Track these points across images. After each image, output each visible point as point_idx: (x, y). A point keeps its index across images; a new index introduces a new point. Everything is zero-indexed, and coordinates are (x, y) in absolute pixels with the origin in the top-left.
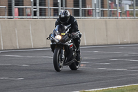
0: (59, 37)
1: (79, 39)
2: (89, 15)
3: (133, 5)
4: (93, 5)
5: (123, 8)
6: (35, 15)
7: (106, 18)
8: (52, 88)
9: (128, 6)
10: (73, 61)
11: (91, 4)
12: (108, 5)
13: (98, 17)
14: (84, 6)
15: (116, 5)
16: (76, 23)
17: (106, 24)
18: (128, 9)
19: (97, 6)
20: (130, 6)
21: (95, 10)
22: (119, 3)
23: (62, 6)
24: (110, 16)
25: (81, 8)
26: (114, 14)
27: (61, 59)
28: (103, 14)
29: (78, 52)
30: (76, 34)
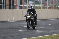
2: (15, 8)
3: (34, 3)
4: (17, 4)
5: (30, 5)
7: (23, 9)
9: (32, 4)
10: (34, 25)
13: (19, 9)
14: (13, 4)
15: (27, 4)
16: (35, 11)
17: (22, 11)
20: (33, 4)
21: (18, 6)
23: (4, 4)
26: (26, 7)
27: (30, 24)
28: (21, 7)
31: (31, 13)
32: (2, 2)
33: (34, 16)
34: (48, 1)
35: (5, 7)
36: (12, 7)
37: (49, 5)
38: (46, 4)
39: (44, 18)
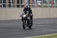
0: (25, 16)
1: (32, 16)
2: (23, 7)
3: (42, 3)
4: (25, 3)
6: (1, 7)
8: (8, 37)
10: (30, 25)
11: (24, 2)
12: (31, 3)
16: (31, 10)
18: (40, 5)
19: (27, 3)
20: (40, 3)
22: (36, 2)
23: (13, 3)
24: (32, 7)
25: (20, 4)
26: (34, 6)
27: (26, 24)
29: (32, 22)
30: (31, 14)
31: (27, 12)
32: (11, 1)
33: (30, 15)
34: (55, 1)
35: (13, 6)
36: (20, 6)
37: (56, 4)
38: (53, 3)
39: (51, 17)
